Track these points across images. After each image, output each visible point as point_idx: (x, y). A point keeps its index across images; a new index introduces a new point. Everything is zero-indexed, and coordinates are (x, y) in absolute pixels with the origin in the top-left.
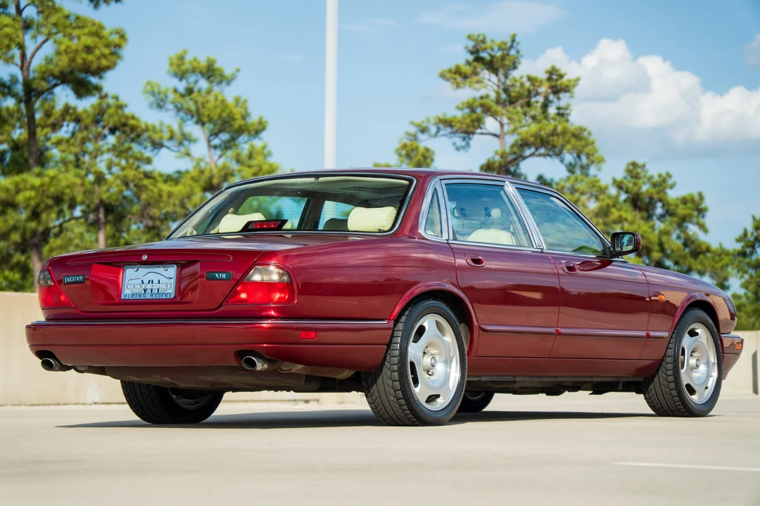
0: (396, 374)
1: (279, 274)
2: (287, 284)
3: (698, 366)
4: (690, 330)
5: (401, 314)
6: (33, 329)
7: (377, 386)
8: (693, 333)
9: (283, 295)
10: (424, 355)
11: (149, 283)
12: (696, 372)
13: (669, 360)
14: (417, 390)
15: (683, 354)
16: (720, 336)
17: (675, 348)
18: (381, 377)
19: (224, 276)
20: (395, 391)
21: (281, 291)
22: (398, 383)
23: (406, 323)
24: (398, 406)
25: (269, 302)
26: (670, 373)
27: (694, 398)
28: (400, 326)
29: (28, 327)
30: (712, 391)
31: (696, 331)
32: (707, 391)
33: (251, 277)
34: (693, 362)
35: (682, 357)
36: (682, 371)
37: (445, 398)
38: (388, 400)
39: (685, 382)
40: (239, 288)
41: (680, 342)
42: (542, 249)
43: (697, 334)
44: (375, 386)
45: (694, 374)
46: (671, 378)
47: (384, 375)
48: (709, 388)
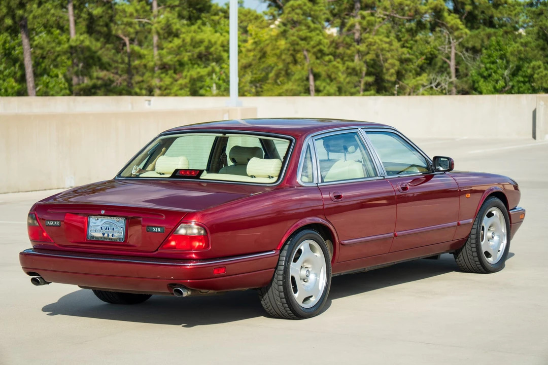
0: (281, 287)
1: (198, 229)
2: (204, 236)
3: (493, 237)
4: (488, 213)
5: (285, 244)
6: (25, 256)
7: (268, 294)
8: (490, 215)
9: (201, 244)
10: (301, 269)
11: (106, 229)
12: (491, 242)
13: (473, 236)
14: (296, 295)
15: (483, 229)
16: (509, 213)
17: (477, 228)
18: (271, 289)
19: (159, 230)
20: (281, 298)
21: (199, 241)
22: (283, 293)
23: (288, 251)
24: (283, 308)
25: (191, 250)
26: (474, 245)
27: (490, 260)
28: (285, 253)
29: (21, 253)
30: (503, 253)
31: (493, 212)
32: (499, 253)
33: (178, 231)
34: (490, 234)
35: (482, 232)
36: (482, 243)
37: (316, 297)
38: (276, 304)
39: (484, 250)
40: (170, 238)
41: (481, 223)
42: (384, 176)
43: (493, 214)
44: (267, 294)
45: (490, 243)
46: (474, 250)
47: (273, 288)
48: (501, 251)
